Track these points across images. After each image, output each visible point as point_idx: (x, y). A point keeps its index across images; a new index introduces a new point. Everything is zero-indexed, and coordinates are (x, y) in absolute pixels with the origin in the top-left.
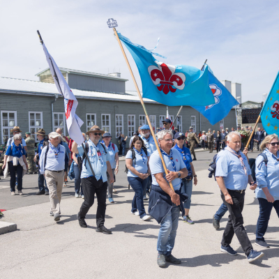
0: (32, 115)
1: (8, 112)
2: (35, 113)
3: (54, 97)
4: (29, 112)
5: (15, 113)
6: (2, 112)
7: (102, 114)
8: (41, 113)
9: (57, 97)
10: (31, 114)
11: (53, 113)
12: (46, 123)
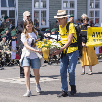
12: (80, 4)
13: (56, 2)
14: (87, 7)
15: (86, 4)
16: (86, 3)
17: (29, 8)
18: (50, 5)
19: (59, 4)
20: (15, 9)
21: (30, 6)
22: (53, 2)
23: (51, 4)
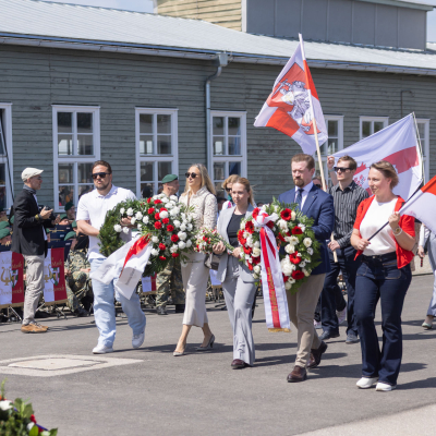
0: (146, 119)
1: (75, 110)
2: (155, 112)
3: (215, 63)
4: (138, 111)
5: (96, 112)
6: (56, 109)
7: (363, 119)
8: (174, 114)
9: (223, 62)
10: (142, 116)
11: (211, 114)
12: (188, 145)
13: (118, 140)
14: (206, 153)
15: (202, 145)
16: (203, 140)
17: (45, 157)
18: (102, 148)
19: (129, 145)
20: (5, 159)
21: (48, 151)
22: (112, 140)
23: (106, 145)
